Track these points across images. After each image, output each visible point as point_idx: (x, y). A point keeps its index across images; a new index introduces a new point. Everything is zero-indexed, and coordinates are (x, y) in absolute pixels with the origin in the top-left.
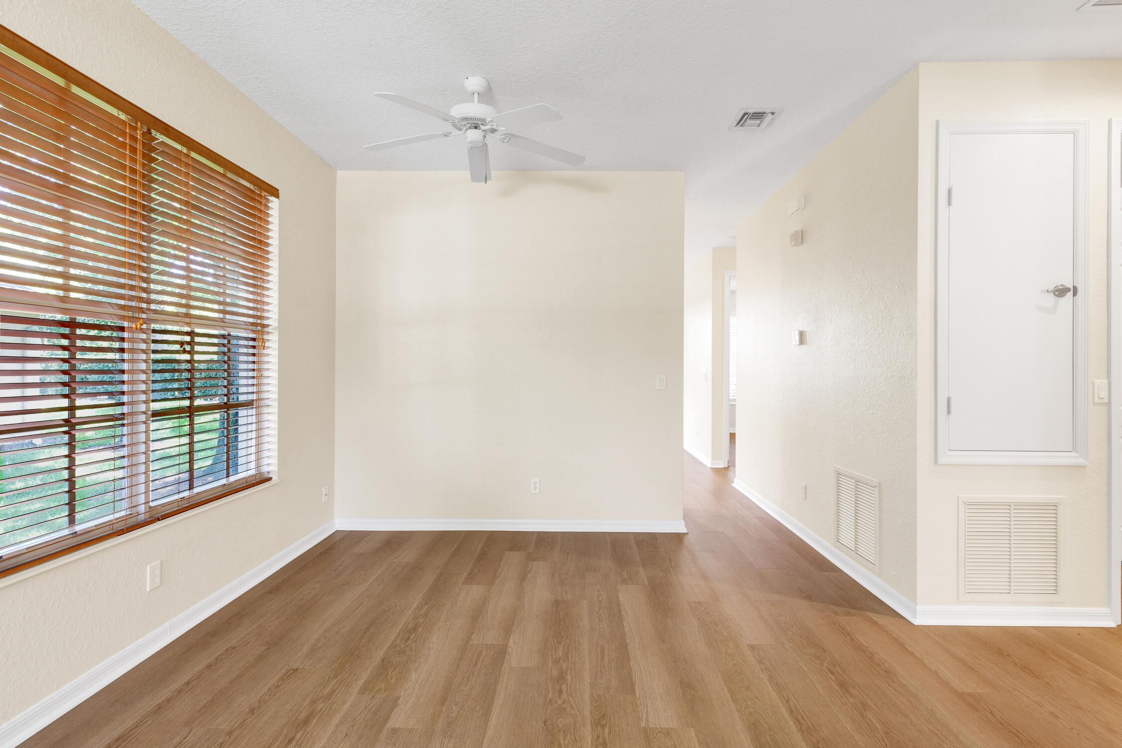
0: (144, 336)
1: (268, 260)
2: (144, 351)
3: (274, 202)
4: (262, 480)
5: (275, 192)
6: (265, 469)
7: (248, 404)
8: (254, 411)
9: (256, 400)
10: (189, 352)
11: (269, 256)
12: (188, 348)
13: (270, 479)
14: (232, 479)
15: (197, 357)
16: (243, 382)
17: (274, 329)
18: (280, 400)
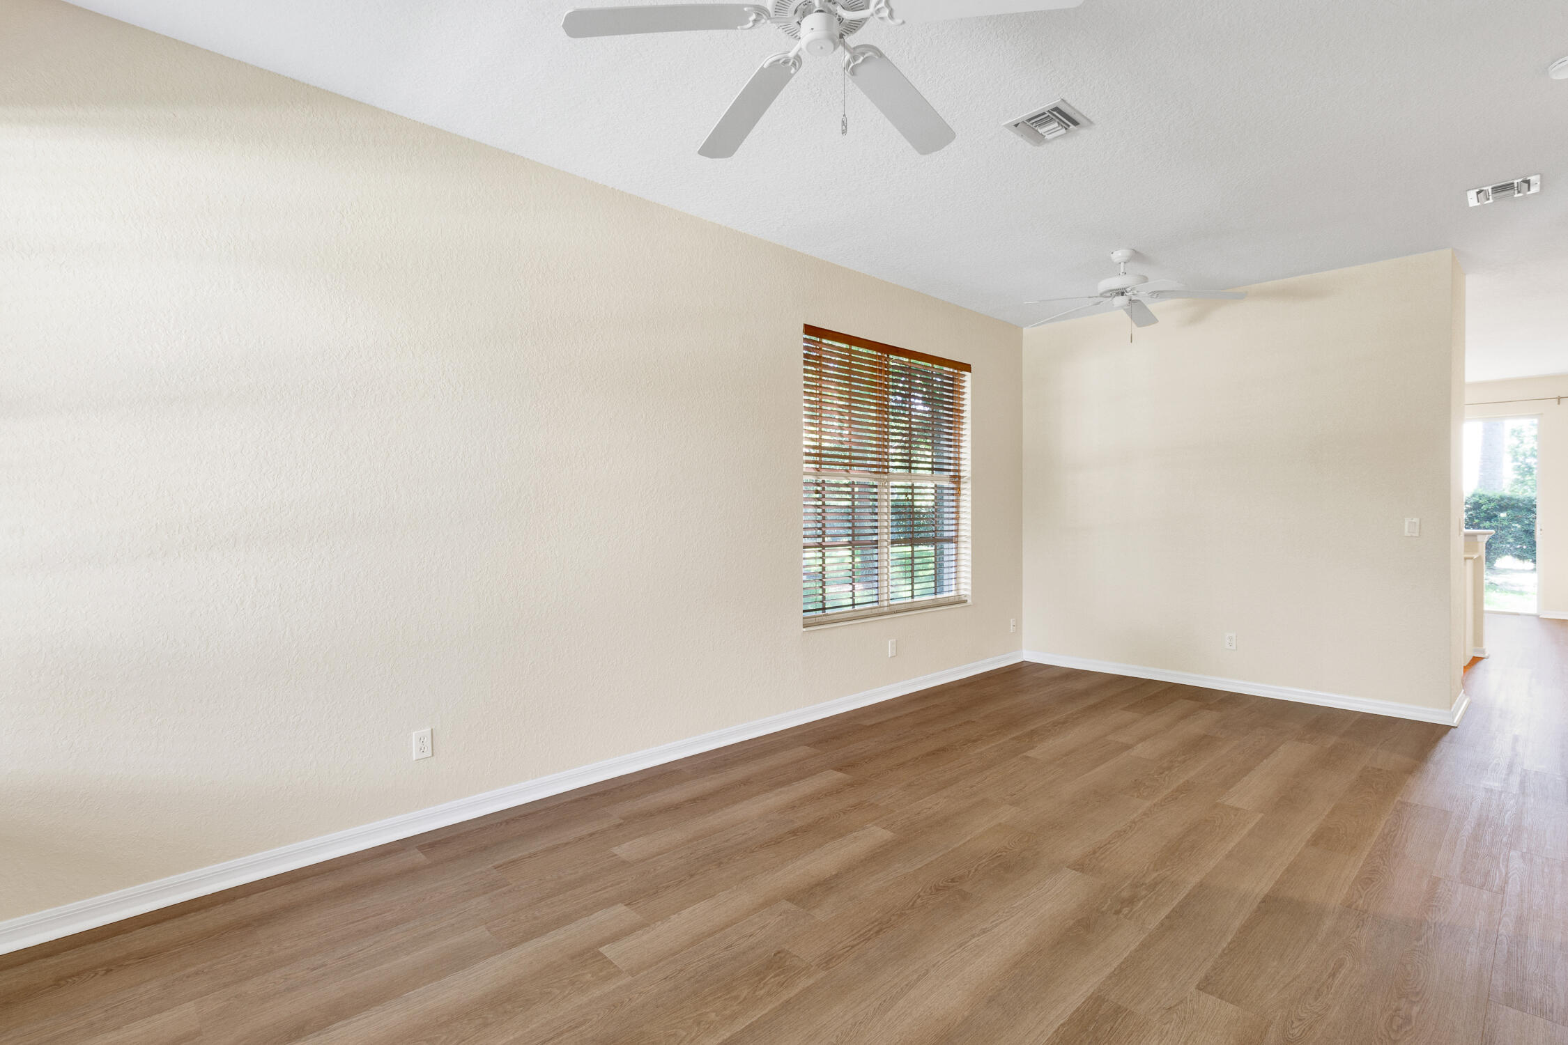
0: (886, 490)
1: (962, 411)
2: (886, 500)
3: (968, 377)
4: (960, 601)
5: (967, 368)
6: (962, 592)
7: (950, 540)
8: (953, 545)
9: (955, 536)
10: (911, 500)
11: (964, 421)
12: (910, 497)
13: (965, 601)
14: (939, 596)
15: (916, 503)
16: (946, 522)
17: (968, 479)
18: (973, 537)
